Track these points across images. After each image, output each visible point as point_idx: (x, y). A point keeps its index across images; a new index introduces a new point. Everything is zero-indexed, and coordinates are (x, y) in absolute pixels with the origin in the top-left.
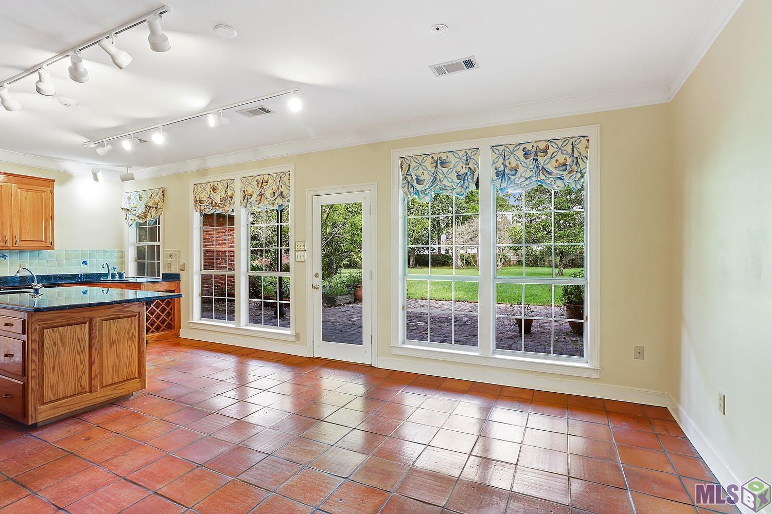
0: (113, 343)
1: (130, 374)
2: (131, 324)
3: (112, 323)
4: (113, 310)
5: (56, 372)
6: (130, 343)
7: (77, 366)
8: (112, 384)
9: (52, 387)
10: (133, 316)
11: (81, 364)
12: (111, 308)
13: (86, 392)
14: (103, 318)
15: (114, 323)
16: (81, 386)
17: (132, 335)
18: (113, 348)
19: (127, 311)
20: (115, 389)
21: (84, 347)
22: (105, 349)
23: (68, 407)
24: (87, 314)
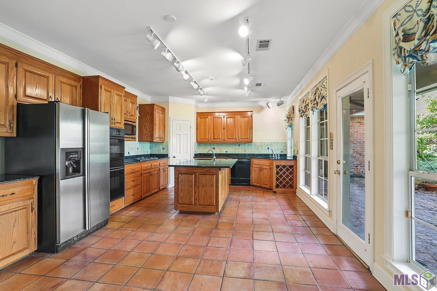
0: (203, 186)
1: (211, 203)
2: (212, 178)
3: (203, 177)
4: (203, 170)
5: (182, 193)
6: (211, 188)
7: (190, 192)
8: (203, 205)
9: (181, 198)
10: (213, 175)
11: (191, 192)
12: (203, 169)
13: (193, 205)
14: (200, 173)
15: (204, 177)
16: (191, 201)
17: (212, 184)
18: (204, 188)
19: (210, 172)
20: (204, 208)
21: (192, 185)
22: (200, 188)
23: (187, 209)
24: (194, 171)
